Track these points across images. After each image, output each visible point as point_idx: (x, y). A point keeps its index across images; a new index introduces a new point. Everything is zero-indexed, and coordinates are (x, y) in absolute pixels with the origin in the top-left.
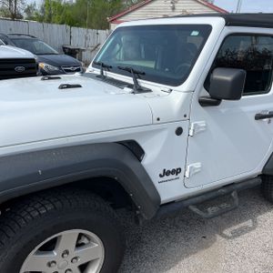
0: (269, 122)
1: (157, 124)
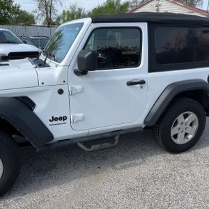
0: (142, 87)
1: (42, 86)
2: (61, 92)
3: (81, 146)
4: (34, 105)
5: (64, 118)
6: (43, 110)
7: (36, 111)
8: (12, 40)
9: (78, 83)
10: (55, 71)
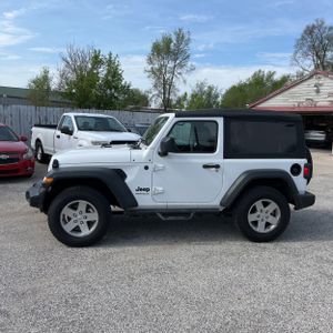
0: (217, 171)
1: (133, 163)
2: (146, 168)
3: (160, 216)
4: (125, 176)
5: (147, 190)
6: (132, 181)
7: (126, 181)
8: (116, 128)
9: (161, 162)
10: (144, 152)
